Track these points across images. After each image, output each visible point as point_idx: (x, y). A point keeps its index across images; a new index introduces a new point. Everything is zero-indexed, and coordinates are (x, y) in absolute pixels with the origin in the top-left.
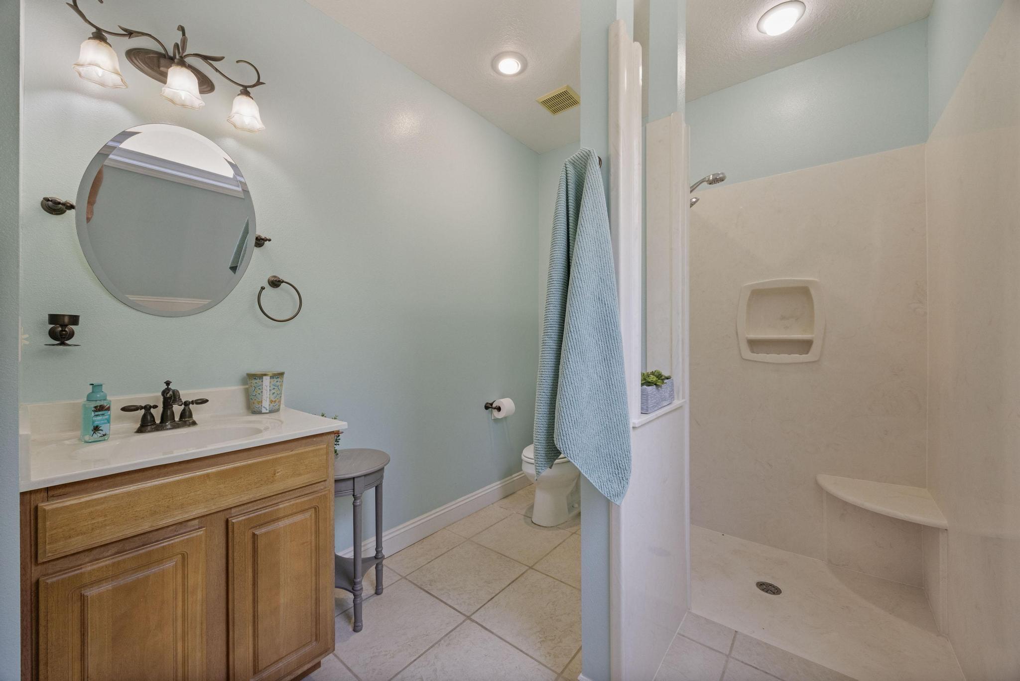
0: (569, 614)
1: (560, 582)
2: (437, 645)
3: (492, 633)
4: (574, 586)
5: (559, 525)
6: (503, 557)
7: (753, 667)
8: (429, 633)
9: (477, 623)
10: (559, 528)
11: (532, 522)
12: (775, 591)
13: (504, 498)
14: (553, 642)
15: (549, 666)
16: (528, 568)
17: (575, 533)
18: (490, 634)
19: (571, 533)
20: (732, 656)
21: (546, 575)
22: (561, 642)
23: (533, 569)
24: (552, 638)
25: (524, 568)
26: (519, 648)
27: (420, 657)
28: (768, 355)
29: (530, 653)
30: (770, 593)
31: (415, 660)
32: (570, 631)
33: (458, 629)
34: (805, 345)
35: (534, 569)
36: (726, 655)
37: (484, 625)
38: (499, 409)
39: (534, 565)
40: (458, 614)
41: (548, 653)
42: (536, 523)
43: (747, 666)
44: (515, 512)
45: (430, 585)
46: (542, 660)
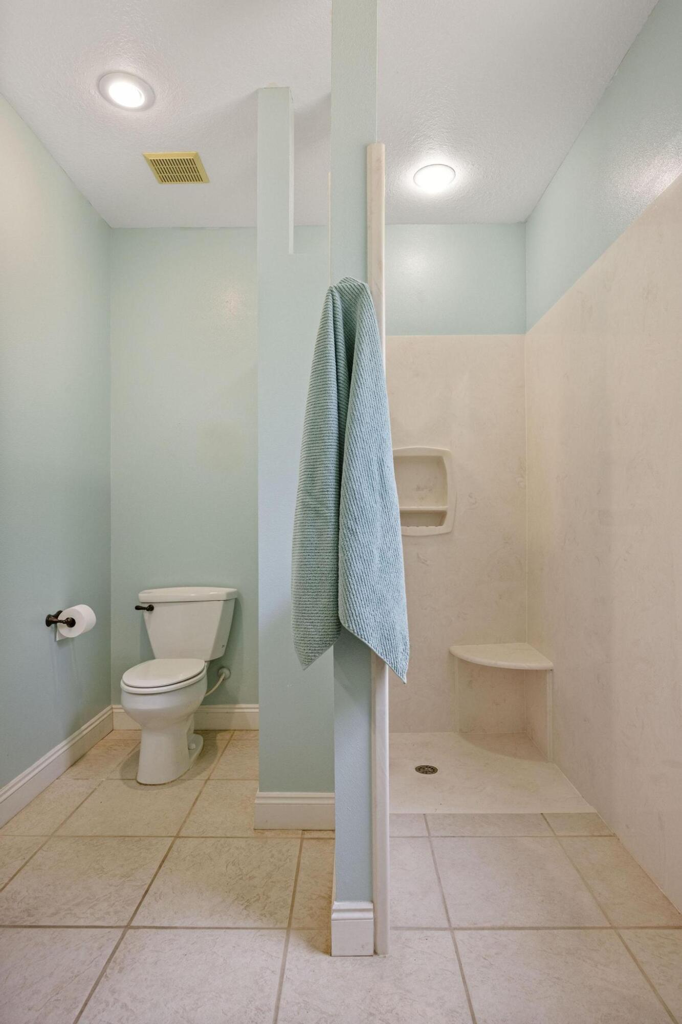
0: (259, 867)
1: (226, 839)
2: (103, 979)
3: (176, 928)
4: (246, 836)
5: (181, 776)
6: (127, 839)
7: (451, 837)
8: (78, 972)
9: (145, 927)
10: (185, 780)
11: (141, 784)
12: (433, 770)
13: (72, 766)
14: (260, 901)
15: (271, 926)
16: (173, 838)
17: (208, 779)
18: (175, 931)
19: (203, 782)
20: (432, 835)
21: (203, 837)
22: (268, 897)
23: (180, 837)
24: (255, 899)
25: (170, 840)
26: (223, 926)
27: (86, 1004)
28: (408, 528)
29: (242, 924)
30: (429, 774)
31: (81, 1012)
32: (272, 882)
33: (122, 945)
34: (439, 517)
35: (183, 837)
36: (427, 837)
37: (158, 925)
38: (71, 623)
39: (179, 832)
40: (108, 930)
41: (262, 915)
42: (148, 783)
43: (446, 838)
44: (104, 779)
45: (29, 916)
46: (259, 924)
